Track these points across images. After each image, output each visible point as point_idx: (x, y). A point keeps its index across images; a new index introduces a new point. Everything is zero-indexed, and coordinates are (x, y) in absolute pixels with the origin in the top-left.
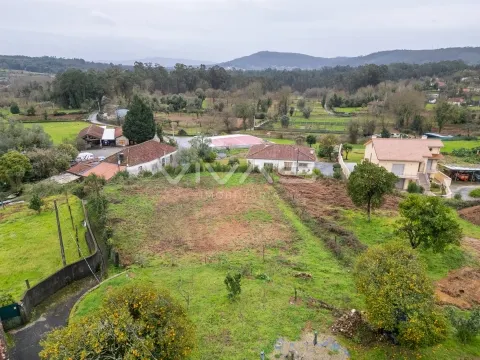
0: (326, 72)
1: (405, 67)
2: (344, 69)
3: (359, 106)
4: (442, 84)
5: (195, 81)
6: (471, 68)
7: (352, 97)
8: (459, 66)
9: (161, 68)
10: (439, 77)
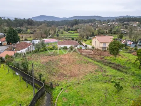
0: (62, 21)
1: (82, 20)
2: (67, 21)
3: (75, 30)
4: (92, 25)
5: (23, 23)
6: (98, 21)
7: (72, 28)
8: (95, 20)
9: (9, 19)
10: (91, 23)
